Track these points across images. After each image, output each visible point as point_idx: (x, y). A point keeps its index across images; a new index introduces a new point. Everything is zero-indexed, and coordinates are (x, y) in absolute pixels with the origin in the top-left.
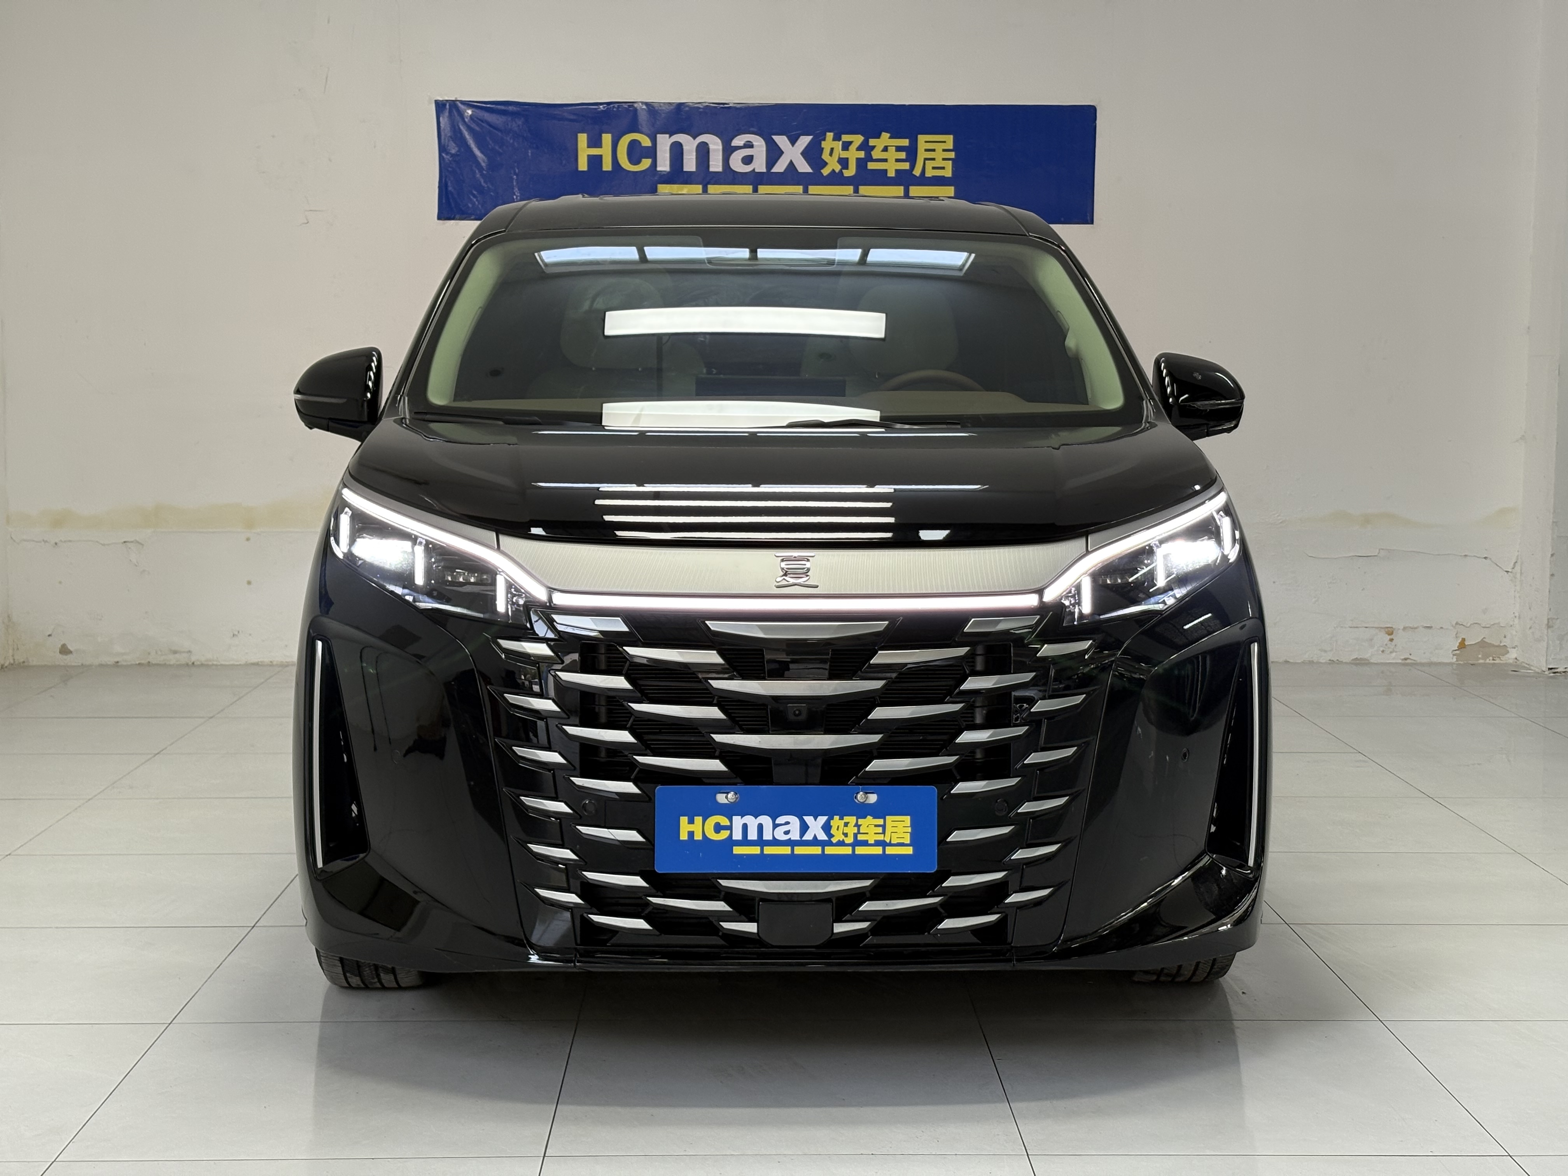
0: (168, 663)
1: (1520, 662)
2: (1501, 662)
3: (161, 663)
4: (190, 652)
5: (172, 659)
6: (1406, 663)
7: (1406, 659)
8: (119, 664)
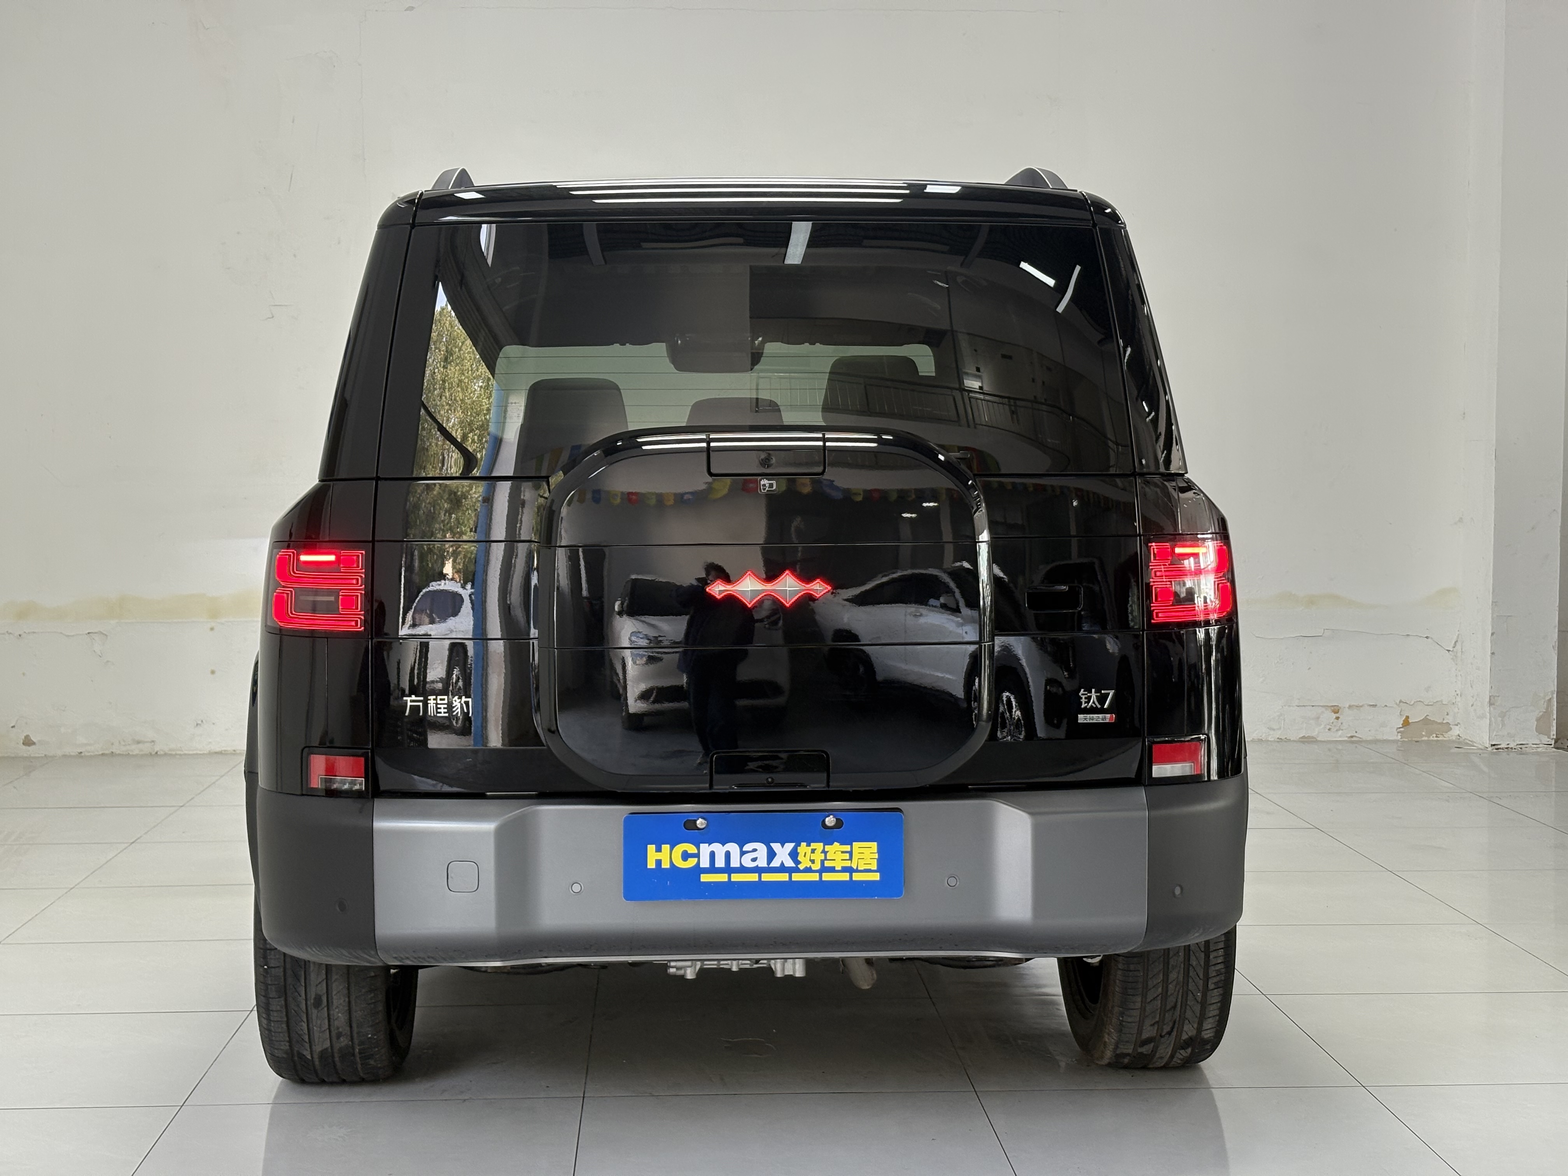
0: (131, 753)
1: (1463, 738)
2: (1445, 739)
3: (124, 753)
4: (153, 741)
5: (135, 749)
6: (1353, 741)
7: (1352, 737)
8: (83, 754)
